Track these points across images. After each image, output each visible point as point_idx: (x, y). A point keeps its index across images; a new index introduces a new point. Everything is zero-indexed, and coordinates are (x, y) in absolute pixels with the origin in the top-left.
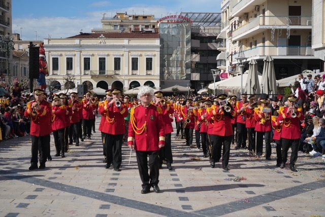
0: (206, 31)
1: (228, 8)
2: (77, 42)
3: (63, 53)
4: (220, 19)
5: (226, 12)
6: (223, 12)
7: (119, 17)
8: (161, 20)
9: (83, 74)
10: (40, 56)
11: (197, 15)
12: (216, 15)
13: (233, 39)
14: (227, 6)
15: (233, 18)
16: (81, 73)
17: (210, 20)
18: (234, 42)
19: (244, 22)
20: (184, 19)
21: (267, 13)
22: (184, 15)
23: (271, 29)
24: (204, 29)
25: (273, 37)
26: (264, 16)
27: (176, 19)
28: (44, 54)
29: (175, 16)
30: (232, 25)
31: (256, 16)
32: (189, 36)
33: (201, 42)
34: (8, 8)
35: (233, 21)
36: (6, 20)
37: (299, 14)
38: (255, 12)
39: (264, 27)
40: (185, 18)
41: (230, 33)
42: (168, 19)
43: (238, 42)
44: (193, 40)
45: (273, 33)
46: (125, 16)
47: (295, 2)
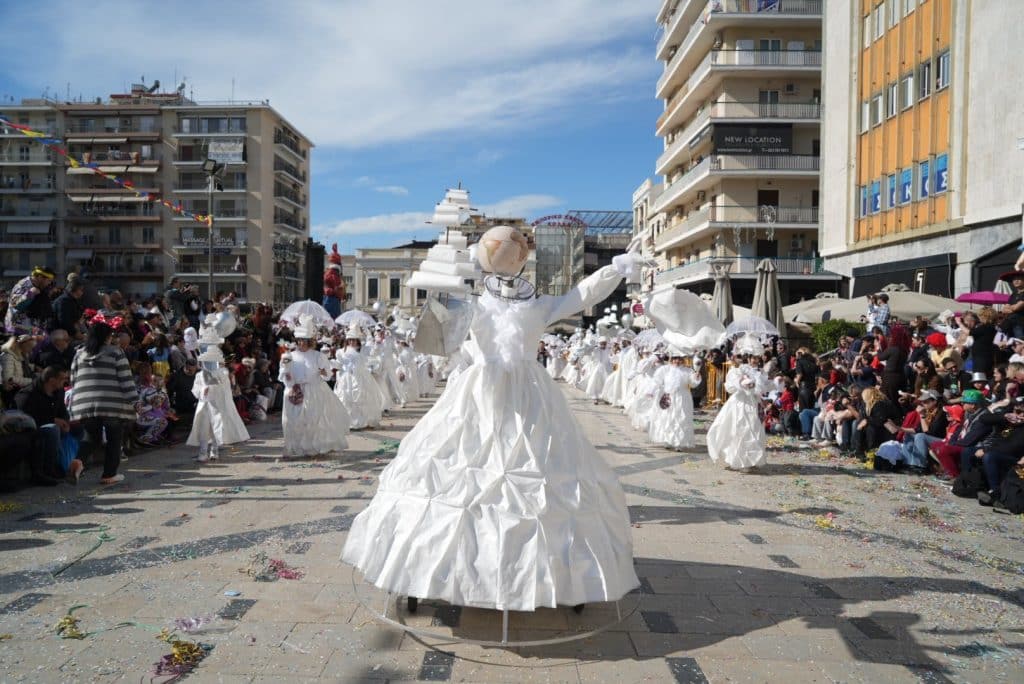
0: (608, 241)
1: (646, 201)
2: (407, 254)
3: (386, 273)
4: (631, 221)
5: (642, 208)
6: (637, 210)
7: (473, 221)
8: (537, 222)
9: (416, 304)
10: (329, 266)
11: (594, 215)
12: (623, 215)
13: (657, 249)
14: (645, 197)
15: (656, 214)
16: (413, 302)
17: (613, 224)
18: (659, 253)
19: (674, 219)
20: (574, 222)
21: (720, 200)
22: (574, 215)
23: (731, 229)
24: (605, 238)
25: (737, 241)
26: (714, 206)
27: (561, 221)
28: (340, 264)
29: (560, 217)
30: (653, 226)
31: (698, 208)
32: (581, 247)
33: (599, 258)
34: (304, 203)
35: (654, 221)
36: (301, 221)
37: (775, 203)
38: (697, 203)
39: (718, 225)
40: (575, 219)
41: (651, 241)
42: (548, 221)
43: (664, 254)
44: (588, 254)
45: (737, 234)
46: (482, 220)
47: (769, 183)
